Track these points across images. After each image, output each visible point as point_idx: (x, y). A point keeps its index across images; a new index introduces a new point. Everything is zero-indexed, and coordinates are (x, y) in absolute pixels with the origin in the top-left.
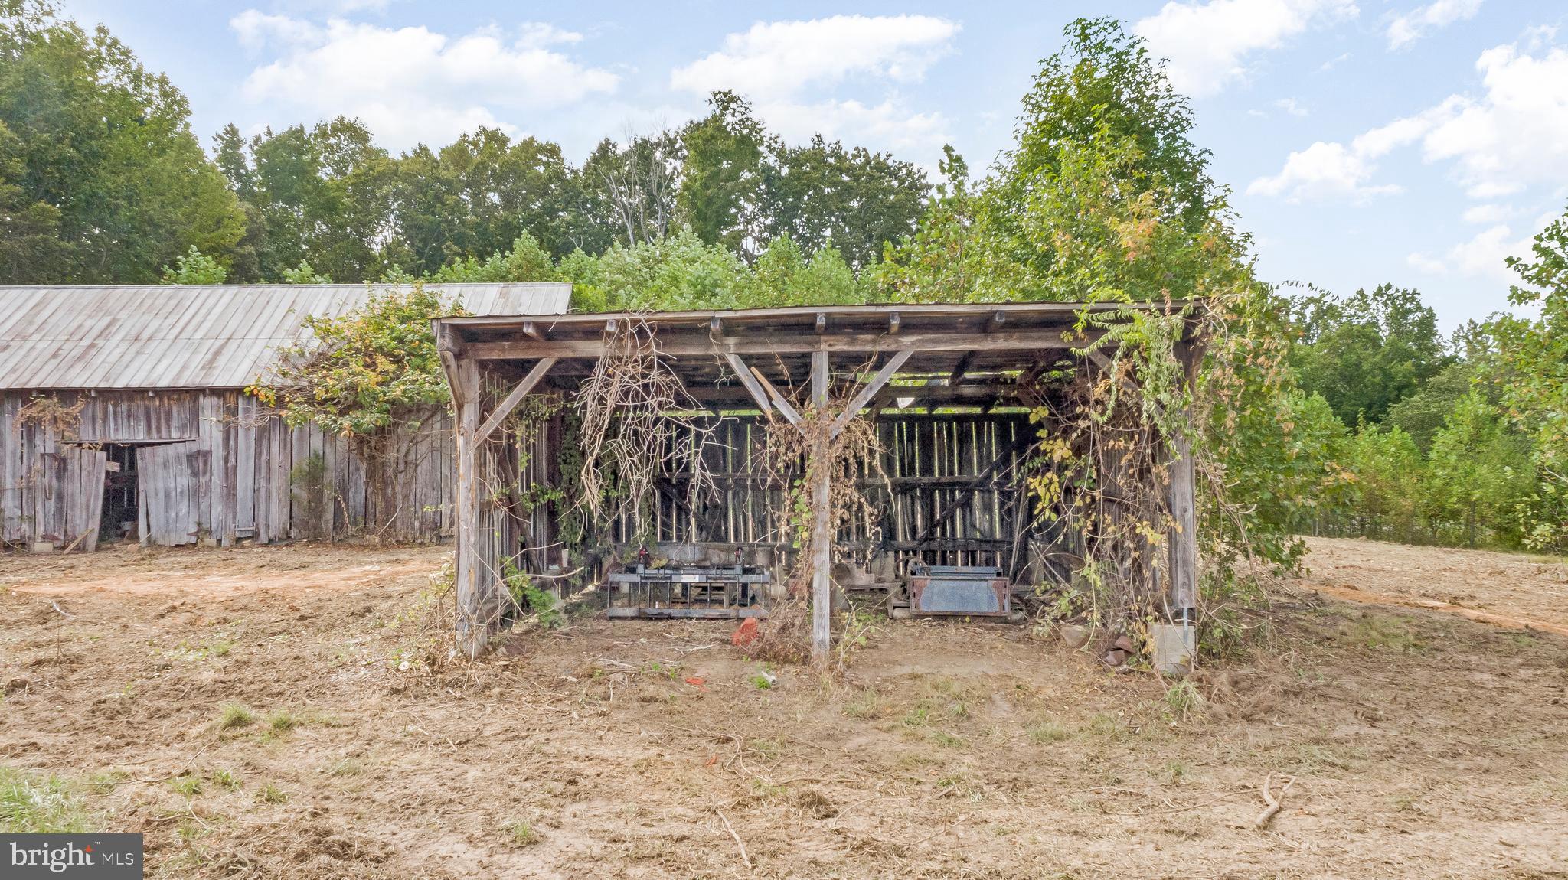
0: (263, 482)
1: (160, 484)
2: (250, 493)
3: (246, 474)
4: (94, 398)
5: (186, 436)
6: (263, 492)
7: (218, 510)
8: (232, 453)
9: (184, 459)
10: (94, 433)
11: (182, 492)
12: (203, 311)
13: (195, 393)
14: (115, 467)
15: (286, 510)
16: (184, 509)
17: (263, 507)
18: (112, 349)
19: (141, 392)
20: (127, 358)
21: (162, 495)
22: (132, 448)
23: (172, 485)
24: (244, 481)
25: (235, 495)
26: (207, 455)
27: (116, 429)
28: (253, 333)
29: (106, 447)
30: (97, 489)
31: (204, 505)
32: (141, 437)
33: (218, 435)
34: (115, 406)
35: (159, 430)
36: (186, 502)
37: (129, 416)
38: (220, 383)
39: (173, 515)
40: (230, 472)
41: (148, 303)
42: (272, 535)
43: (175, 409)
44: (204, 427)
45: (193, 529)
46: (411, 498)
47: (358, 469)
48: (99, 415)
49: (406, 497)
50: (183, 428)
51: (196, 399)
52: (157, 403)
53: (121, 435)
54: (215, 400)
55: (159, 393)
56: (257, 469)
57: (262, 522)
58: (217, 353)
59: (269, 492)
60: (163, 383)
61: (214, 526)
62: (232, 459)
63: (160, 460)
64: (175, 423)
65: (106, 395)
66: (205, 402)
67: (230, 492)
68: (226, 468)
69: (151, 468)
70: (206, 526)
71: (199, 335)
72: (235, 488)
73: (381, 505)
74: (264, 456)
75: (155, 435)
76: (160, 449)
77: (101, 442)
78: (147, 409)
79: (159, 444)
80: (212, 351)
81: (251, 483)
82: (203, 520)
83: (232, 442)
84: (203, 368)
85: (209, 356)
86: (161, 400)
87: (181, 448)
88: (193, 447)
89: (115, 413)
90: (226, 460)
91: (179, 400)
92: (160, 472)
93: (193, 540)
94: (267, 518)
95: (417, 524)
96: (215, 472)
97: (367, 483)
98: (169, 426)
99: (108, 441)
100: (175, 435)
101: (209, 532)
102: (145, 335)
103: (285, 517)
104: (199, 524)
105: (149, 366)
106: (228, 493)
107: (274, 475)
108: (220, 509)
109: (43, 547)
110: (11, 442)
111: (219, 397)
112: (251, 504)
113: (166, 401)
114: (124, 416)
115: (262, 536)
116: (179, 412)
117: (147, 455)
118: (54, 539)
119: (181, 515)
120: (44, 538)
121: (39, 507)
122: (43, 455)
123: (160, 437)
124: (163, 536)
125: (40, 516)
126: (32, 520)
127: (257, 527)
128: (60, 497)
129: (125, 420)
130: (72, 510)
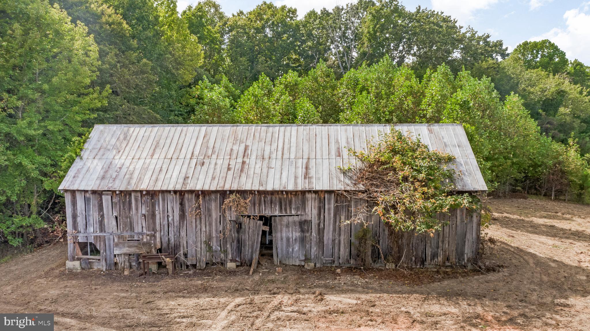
0: (337, 237)
1: (284, 235)
2: (330, 242)
3: (329, 232)
4: (257, 195)
5: (299, 213)
6: (337, 241)
8: (322, 221)
9: (297, 224)
10: (255, 211)
11: (296, 239)
12: (287, 141)
13: (304, 192)
14: (265, 228)
15: (348, 250)
16: (296, 248)
17: (337, 248)
18: (254, 165)
19: (277, 192)
20: (265, 171)
21: (284, 239)
23: (290, 236)
24: (328, 236)
25: (323, 242)
26: (309, 222)
27: (265, 209)
28: (319, 156)
29: (261, 218)
30: (258, 239)
31: (307, 247)
33: (315, 212)
34: (265, 197)
35: (286, 210)
36: (298, 244)
37: (271, 203)
38: (319, 187)
39: (291, 250)
40: (321, 232)
41: (257, 135)
42: (341, 262)
43: (293, 199)
44: (308, 209)
45: (303, 258)
46: (411, 245)
47: (384, 230)
48: (257, 202)
49: (408, 245)
50: (297, 209)
51: (305, 196)
53: (267, 213)
54: (314, 195)
55: (287, 192)
56: (334, 230)
57: (336, 255)
58: (307, 167)
59: (340, 241)
61: (313, 257)
62: (322, 225)
63: (284, 223)
64: (293, 206)
66: (309, 196)
67: (321, 241)
68: (319, 229)
69: (279, 227)
70: (309, 257)
71: (293, 156)
72: (323, 239)
73: (396, 249)
74: (338, 223)
75: (284, 212)
76: (285, 218)
77: (258, 215)
78: (280, 199)
79: (285, 216)
80: (304, 166)
81: (331, 237)
82: (307, 254)
83: (322, 216)
84: (305, 178)
85: (304, 170)
86: (288, 196)
87: (296, 219)
88: (304, 218)
89: (265, 201)
90: (319, 225)
91: (296, 195)
92: (285, 229)
93: (302, 263)
94: (339, 254)
95: (414, 259)
96: (313, 231)
97: (388, 238)
98: (291, 208)
99: (261, 215)
100: (293, 212)
101: (310, 260)
102: (266, 156)
103: (347, 253)
104: (305, 256)
105: (278, 176)
106: (320, 241)
107: (342, 233)
108: (315, 249)
109: (231, 265)
110: (215, 214)
111: (316, 194)
112: (331, 247)
113: (290, 196)
114: (269, 202)
115: (336, 262)
116: (295, 201)
117: (277, 221)
118: (236, 261)
119: (295, 250)
120: (231, 261)
121: (228, 246)
122: (230, 221)
123: (286, 213)
124: (285, 260)
125: (229, 250)
126: (225, 252)
127: (334, 258)
128: (238, 241)
129: (269, 205)
130: (244, 248)
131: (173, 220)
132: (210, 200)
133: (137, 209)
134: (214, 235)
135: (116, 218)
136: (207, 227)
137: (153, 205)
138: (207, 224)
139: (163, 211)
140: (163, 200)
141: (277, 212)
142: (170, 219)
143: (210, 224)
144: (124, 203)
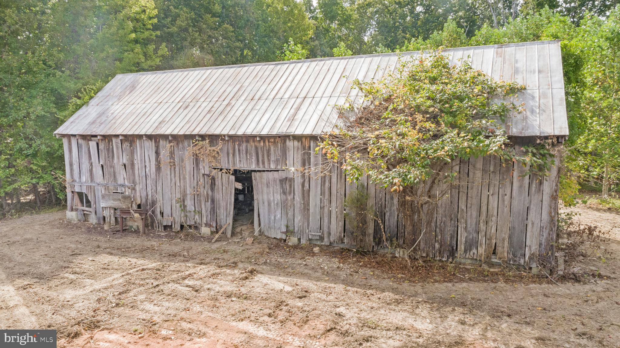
0: (326, 203)
1: (265, 197)
2: (318, 209)
3: (316, 196)
4: (228, 141)
5: (279, 167)
6: (326, 210)
7: (298, 218)
8: (307, 180)
9: (278, 182)
10: (229, 163)
11: (277, 204)
12: (290, 79)
13: (284, 138)
14: (239, 186)
15: (341, 224)
16: (279, 216)
17: (326, 220)
18: (239, 107)
19: (253, 137)
20: (246, 113)
21: (266, 204)
22: (250, 172)
23: (272, 199)
24: (315, 200)
25: (308, 210)
26: (291, 180)
27: (240, 161)
28: (319, 94)
29: (236, 172)
30: (231, 199)
31: (290, 214)
32: (253, 167)
34: (239, 145)
35: (263, 163)
36: (280, 210)
37: (247, 153)
38: (299, 132)
39: (273, 218)
40: (306, 194)
41: (260, 74)
42: (332, 240)
43: (272, 148)
44: (290, 161)
45: (284, 230)
46: (433, 224)
48: (231, 151)
49: (429, 223)
50: (277, 162)
51: (285, 142)
52: (262, 144)
53: (243, 166)
54: (296, 143)
55: (263, 138)
56: (322, 193)
57: (326, 229)
58: (298, 109)
59: (330, 210)
60: (264, 132)
61: (296, 229)
62: (307, 185)
63: (265, 181)
64: (273, 158)
65: (233, 138)
66: (290, 144)
67: (306, 208)
68: (303, 191)
69: (260, 186)
70: (291, 228)
71: (287, 96)
72: (309, 205)
73: (409, 228)
74: (327, 184)
75: (261, 165)
76: (265, 174)
77: (232, 169)
78: (256, 148)
79: (264, 171)
80: (295, 106)
81: (318, 202)
82: (289, 224)
84: (288, 120)
85: (293, 111)
86: (264, 142)
87: (276, 175)
88: (283, 175)
89: (239, 150)
90: (303, 185)
91: (274, 142)
92: (265, 189)
93: (284, 237)
94: (329, 228)
95: (437, 246)
96: (296, 193)
97: (398, 210)
98: (269, 160)
99: (236, 168)
100: (273, 167)
101: (293, 233)
102: (257, 97)
103: (341, 229)
104: (287, 227)
105: (257, 119)
106: (304, 208)
107: (334, 198)
108: (299, 218)
109: (205, 231)
110: (189, 165)
111: (298, 142)
112: (319, 217)
113: (267, 144)
114: (244, 152)
115: (326, 239)
116: (274, 151)
117: (258, 178)
118: (210, 226)
119: (277, 218)
120: (207, 225)
121: (203, 206)
122: (204, 175)
123: (264, 167)
124: (267, 230)
125: (204, 212)
126: (200, 213)
127: (323, 233)
128: (213, 201)
129: (245, 155)
130: (219, 209)
131: (150, 170)
132: (184, 148)
133: (118, 158)
134: (188, 192)
135: (102, 166)
136: (182, 181)
137: (132, 153)
138: (181, 177)
139: (141, 160)
140: (141, 147)
141: (254, 166)
142: (147, 170)
143: (184, 178)
144: (108, 150)
